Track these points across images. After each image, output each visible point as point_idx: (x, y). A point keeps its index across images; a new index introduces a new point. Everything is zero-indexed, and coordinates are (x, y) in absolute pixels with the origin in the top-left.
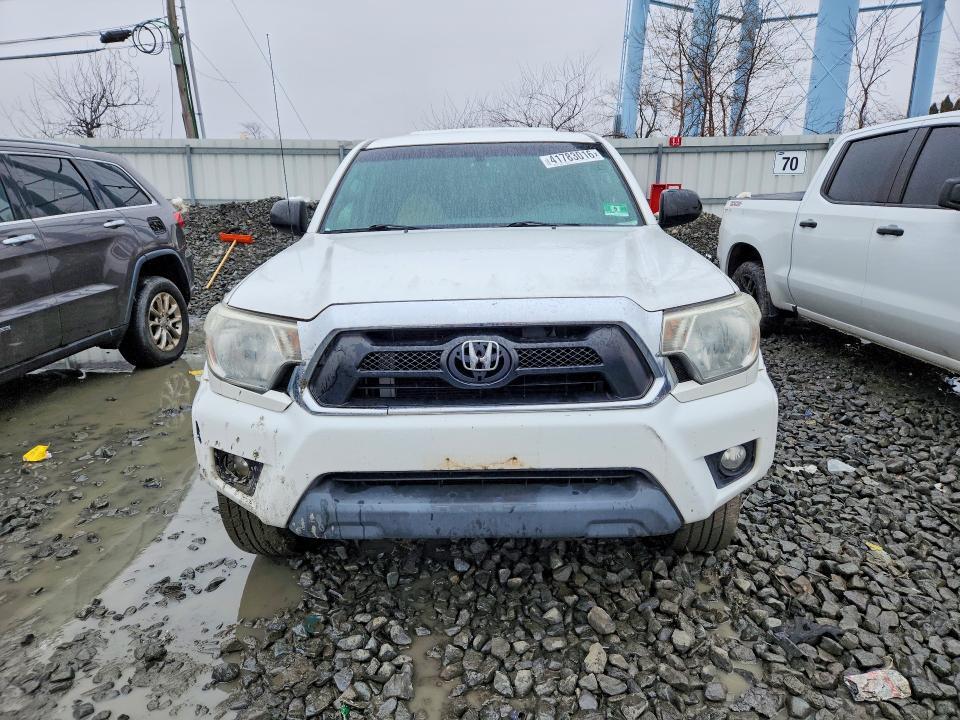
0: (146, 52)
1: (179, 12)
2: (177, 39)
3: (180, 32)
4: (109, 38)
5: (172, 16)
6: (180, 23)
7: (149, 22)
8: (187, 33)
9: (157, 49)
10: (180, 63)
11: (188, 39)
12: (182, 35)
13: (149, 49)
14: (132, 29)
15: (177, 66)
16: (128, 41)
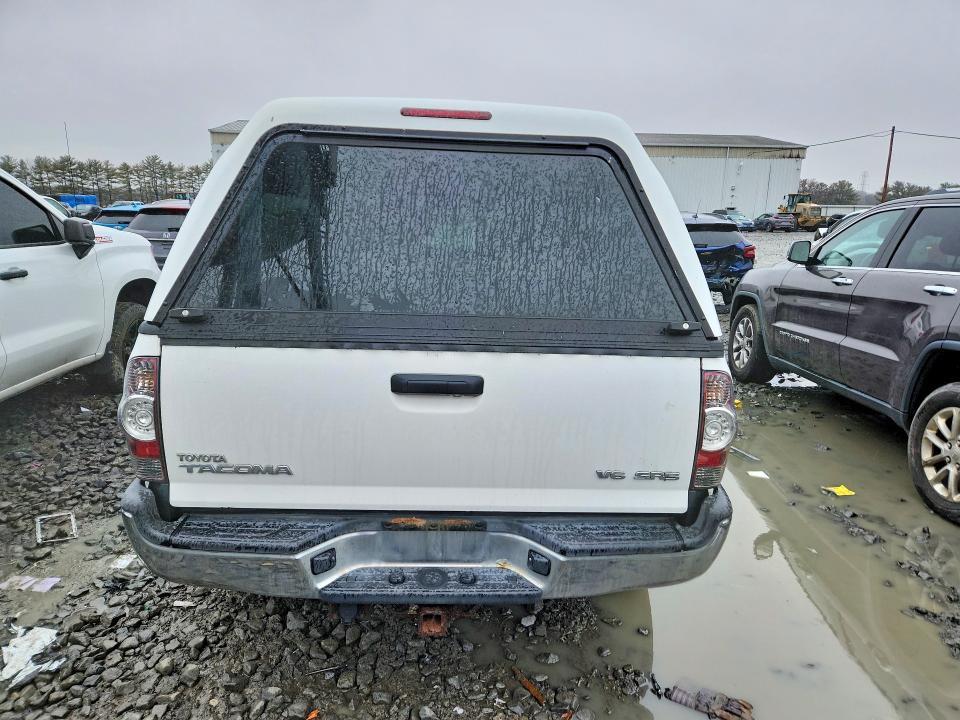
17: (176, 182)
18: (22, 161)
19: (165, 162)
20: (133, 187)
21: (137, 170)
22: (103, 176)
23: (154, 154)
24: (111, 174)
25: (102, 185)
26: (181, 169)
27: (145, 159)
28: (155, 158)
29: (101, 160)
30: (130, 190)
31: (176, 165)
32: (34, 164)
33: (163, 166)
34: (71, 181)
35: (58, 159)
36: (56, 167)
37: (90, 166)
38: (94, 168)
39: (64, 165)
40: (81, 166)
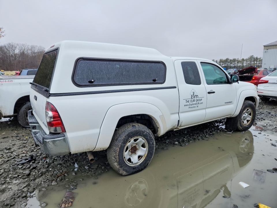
17: (258, 62)
18: (217, 60)
19: (255, 57)
20: (244, 65)
21: (246, 60)
22: (236, 62)
23: (252, 55)
24: (238, 62)
25: (235, 65)
26: (260, 58)
27: (249, 57)
28: (253, 56)
29: (236, 58)
30: (243, 66)
31: (259, 57)
32: (219, 61)
33: (254, 58)
34: (227, 64)
35: (225, 59)
36: (224, 61)
37: (233, 60)
38: (234, 60)
39: (226, 61)
40: (231, 60)
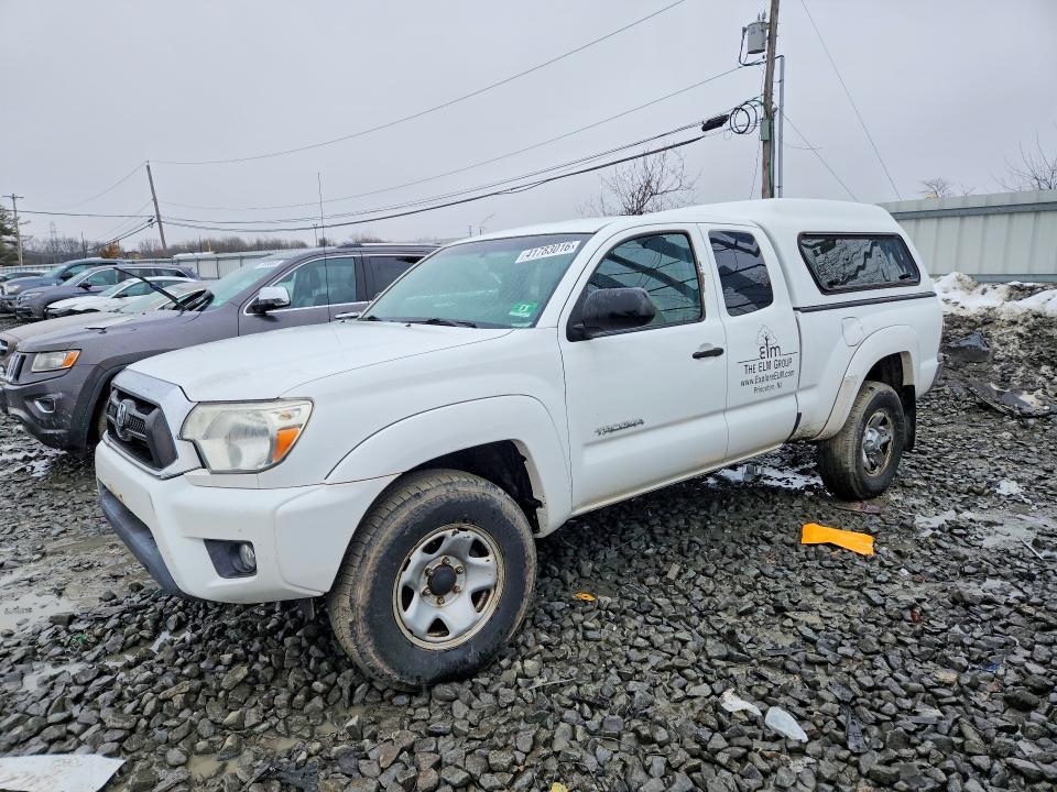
0: (739, 133)
1: (776, 87)
2: (769, 115)
3: (774, 106)
4: (710, 125)
5: (768, 93)
6: (776, 99)
7: (746, 103)
8: (781, 106)
9: (750, 129)
10: (767, 138)
11: (781, 112)
12: (776, 110)
13: (742, 129)
14: (730, 113)
15: (765, 142)
16: (726, 126)
